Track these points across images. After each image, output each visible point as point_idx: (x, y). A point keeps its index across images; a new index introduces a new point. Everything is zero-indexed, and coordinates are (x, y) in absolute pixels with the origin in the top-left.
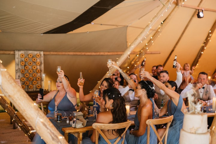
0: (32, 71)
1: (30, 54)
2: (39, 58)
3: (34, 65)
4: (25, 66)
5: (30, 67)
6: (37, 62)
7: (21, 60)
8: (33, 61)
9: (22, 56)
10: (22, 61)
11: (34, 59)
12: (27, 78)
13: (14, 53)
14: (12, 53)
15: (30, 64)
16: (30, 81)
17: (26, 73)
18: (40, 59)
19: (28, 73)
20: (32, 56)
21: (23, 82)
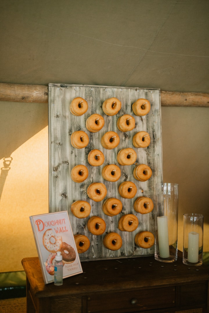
0: (118, 174)
1: (109, 98)
2: (144, 117)
3: (124, 145)
4: (89, 149)
5: (110, 155)
6: (135, 134)
7: (72, 124)
8: (119, 130)
9: (80, 106)
10: (79, 129)
11: (128, 123)
12: (97, 202)
13: (47, 94)
14: (37, 93)
15: (111, 140)
16: (108, 214)
17: (93, 183)
18: (147, 120)
19: (101, 180)
20: (118, 108)
21: (82, 222)
